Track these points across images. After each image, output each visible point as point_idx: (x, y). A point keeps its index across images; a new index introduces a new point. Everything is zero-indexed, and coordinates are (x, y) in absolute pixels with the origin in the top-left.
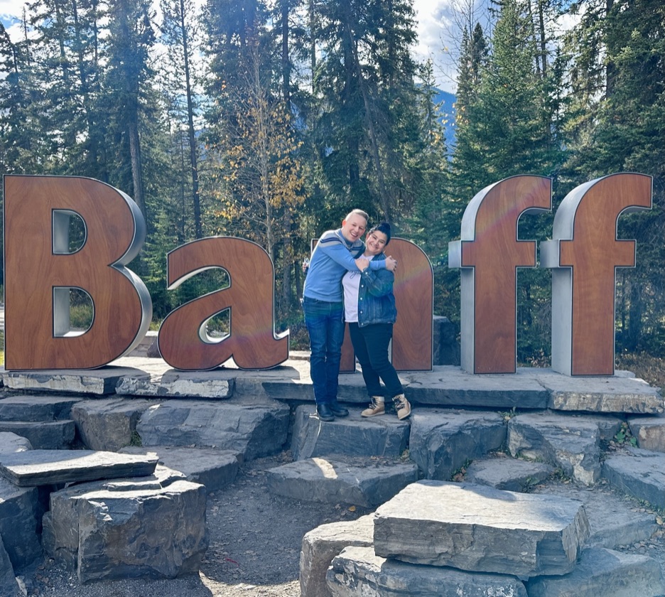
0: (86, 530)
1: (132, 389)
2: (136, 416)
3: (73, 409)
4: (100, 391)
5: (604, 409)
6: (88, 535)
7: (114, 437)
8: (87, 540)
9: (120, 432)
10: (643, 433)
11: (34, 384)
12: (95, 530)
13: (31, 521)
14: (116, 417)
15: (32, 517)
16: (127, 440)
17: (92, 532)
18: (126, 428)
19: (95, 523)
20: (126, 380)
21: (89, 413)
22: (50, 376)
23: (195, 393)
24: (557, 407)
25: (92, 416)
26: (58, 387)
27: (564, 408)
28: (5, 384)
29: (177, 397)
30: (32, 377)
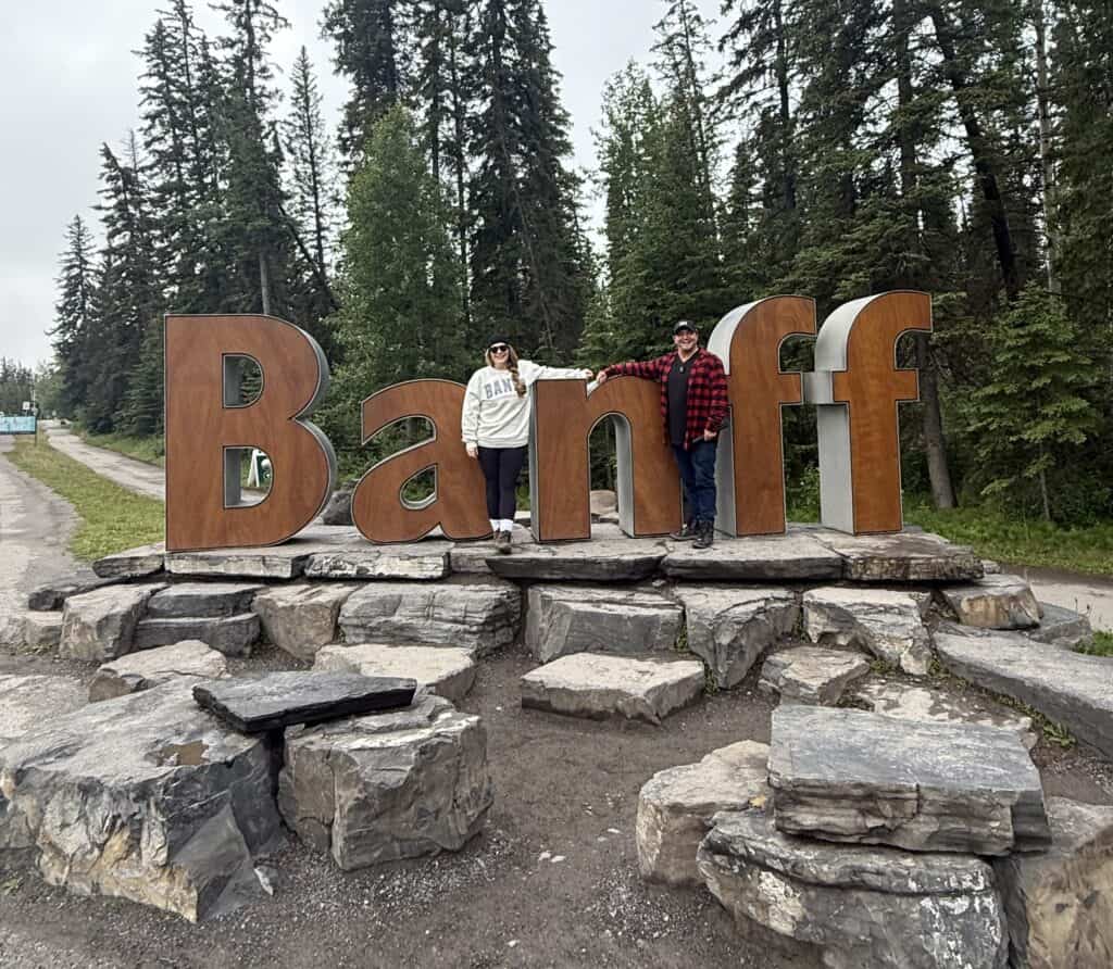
0: (347, 797)
1: (325, 570)
2: (337, 607)
3: (256, 599)
4: (287, 574)
5: (912, 577)
6: (351, 803)
7: (312, 633)
8: (350, 810)
9: (320, 627)
10: (965, 606)
11: (204, 569)
12: (361, 796)
13: (265, 781)
14: (314, 609)
15: (265, 776)
16: (328, 637)
17: (357, 799)
18: (326, 623)
19: (361, 786)
20: (317, 558)
21: (280, 604)
22: (225, 558)
23: (402, 574)
24: (855, 576)
25: (284, 608)
26: (233, 570)
27: (865, 577)
28: (167, 568)
29: (381, 579)
30: (202, 558)
